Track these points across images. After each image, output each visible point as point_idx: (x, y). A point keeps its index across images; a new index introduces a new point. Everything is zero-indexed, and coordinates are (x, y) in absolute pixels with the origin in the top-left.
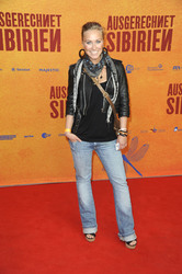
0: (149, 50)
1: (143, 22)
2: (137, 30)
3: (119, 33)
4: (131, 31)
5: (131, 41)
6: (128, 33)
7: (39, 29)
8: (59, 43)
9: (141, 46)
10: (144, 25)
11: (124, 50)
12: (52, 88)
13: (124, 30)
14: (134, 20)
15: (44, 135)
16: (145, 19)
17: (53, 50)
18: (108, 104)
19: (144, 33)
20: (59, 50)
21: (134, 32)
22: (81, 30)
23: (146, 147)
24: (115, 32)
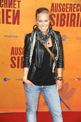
0: (77, 26)
1: (74, 8)
2: (70, 13)
3: (58, 14)
4: (66, 13)
5: (66, 20)
6: (64, 15)
7: (5, 9)
8: (19, 19)
9: (73, 23)
10: (75, 10)
11: (61, 26)
12: (13, 48)
13: (62, 12)
14: (68, 6)
15: (5, 80)
16: (76, 6)
17: (14, 23)
18: (53, 61)
19: (75, 15)
20: (18, 24)
21: (68, 14)
22: (35, 12)
23: (73, 90)
24: (56, 13)
